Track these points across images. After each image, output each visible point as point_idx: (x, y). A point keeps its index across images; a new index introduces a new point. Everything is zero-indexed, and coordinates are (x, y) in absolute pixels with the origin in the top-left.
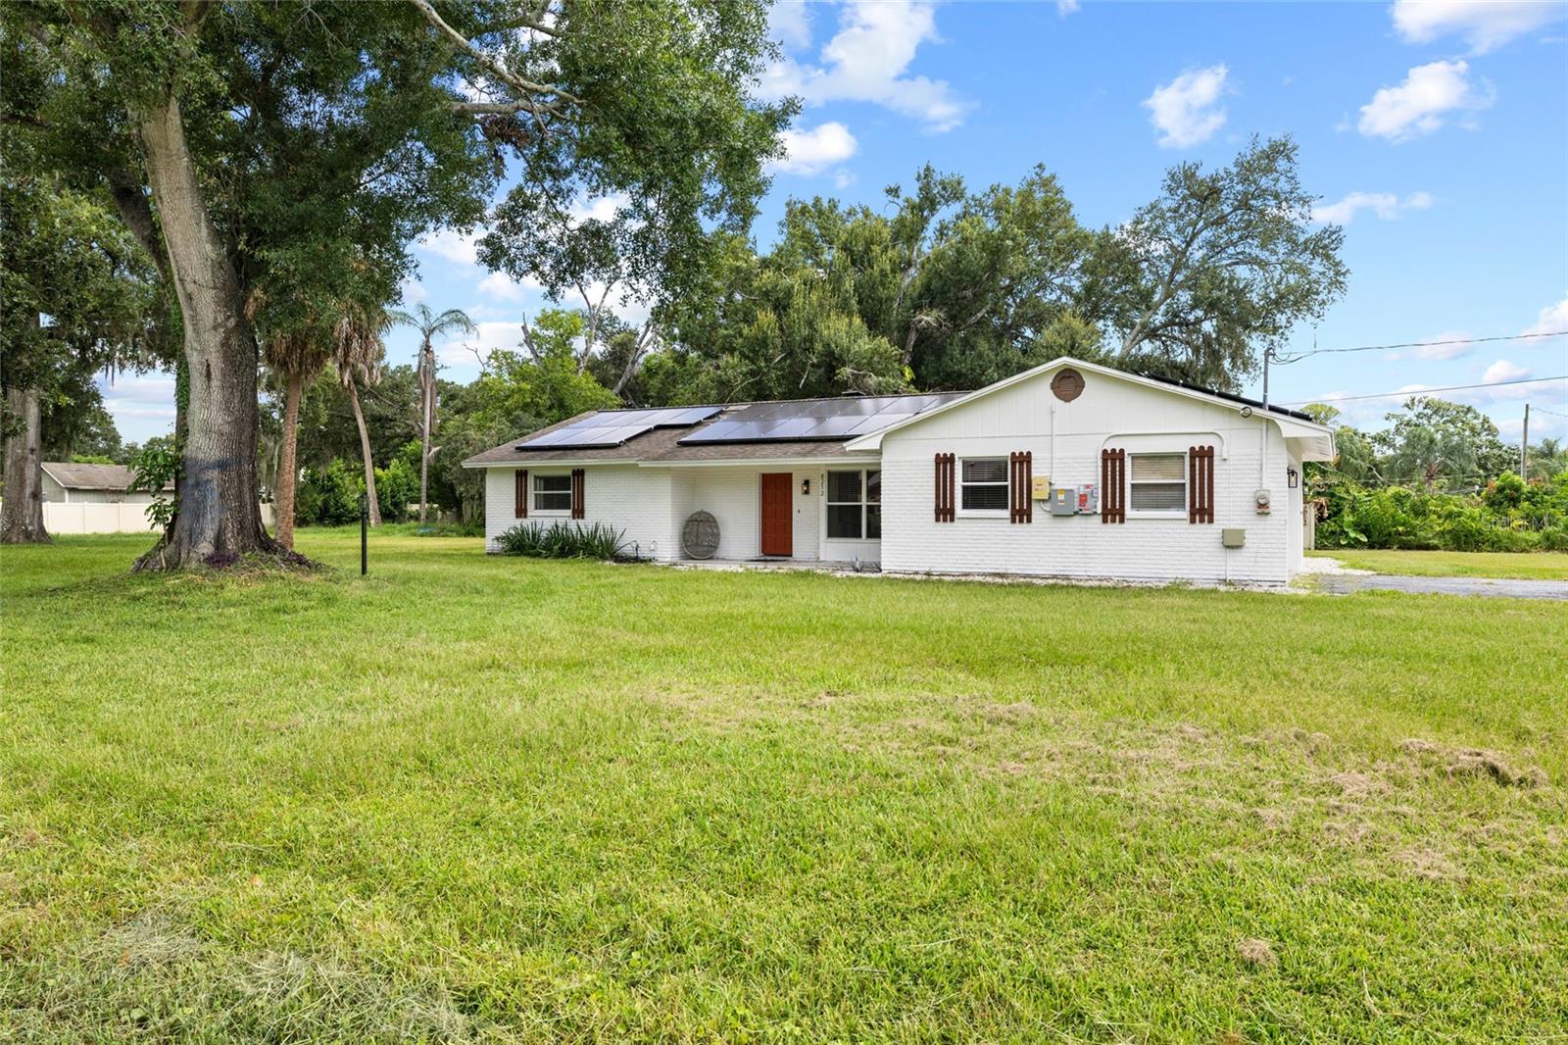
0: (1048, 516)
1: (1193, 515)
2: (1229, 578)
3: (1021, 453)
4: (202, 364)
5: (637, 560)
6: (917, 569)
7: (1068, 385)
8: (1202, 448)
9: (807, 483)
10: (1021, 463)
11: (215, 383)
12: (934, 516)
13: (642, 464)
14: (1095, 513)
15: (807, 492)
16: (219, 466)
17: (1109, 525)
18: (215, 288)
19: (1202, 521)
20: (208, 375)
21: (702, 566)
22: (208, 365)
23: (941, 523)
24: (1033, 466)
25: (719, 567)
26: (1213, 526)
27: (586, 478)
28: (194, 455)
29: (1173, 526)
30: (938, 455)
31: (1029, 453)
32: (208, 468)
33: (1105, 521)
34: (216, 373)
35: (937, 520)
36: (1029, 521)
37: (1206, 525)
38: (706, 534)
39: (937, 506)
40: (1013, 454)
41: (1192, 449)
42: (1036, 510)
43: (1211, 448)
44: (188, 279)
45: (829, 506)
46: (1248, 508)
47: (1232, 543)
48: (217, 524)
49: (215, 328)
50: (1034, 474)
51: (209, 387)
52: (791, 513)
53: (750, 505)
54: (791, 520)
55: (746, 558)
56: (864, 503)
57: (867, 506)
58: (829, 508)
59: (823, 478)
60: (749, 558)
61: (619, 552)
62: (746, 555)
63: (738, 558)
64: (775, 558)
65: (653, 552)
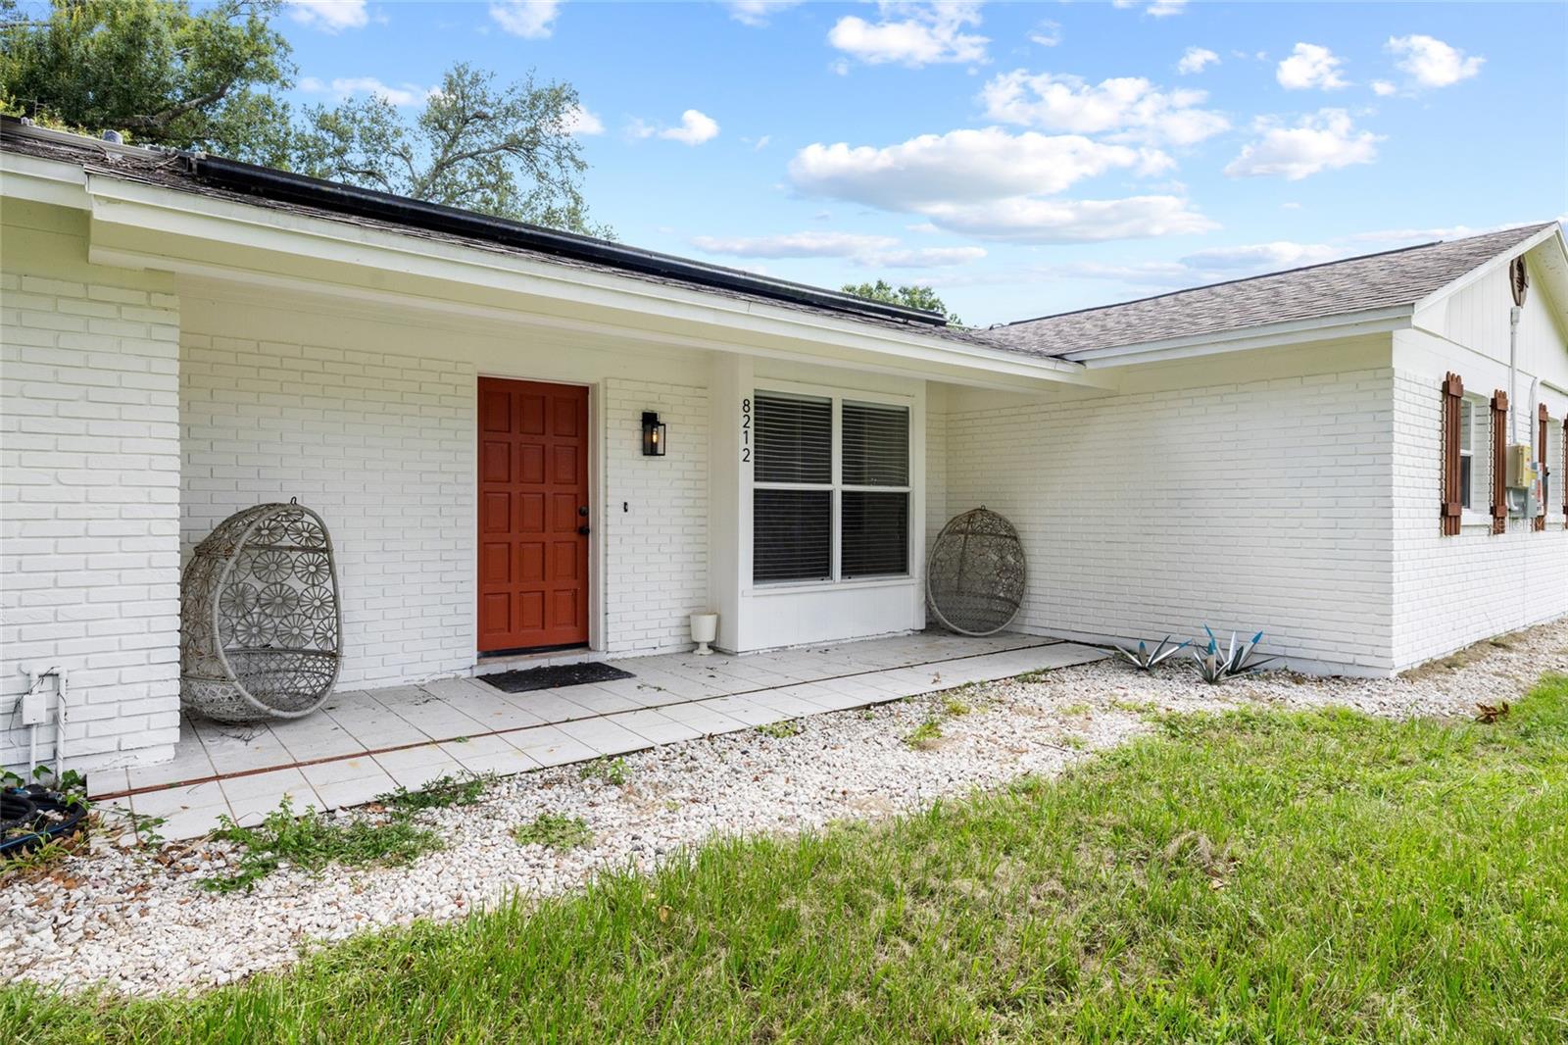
9: (652, 419)
12: (1439, 524)
15: (650, 450)
17: (1534, 534)
23: (1445, 540)
30: (1449, 376)
31: (1506, 397)
33: (1533, 527)
36: (1502, 529)
38: (240, 601)
45: (757, 491)
52: (585, 514)
53: (450, 484)
54: (584, 531)
55: (433, 678)
56: (837, 486)
57: (844, 493)
58: (755, 496)
59: (746, 408)
60: (444, 676)
62: (434, 667)
63: (399, 682)
64: (544, 662)
65: (39, 736)
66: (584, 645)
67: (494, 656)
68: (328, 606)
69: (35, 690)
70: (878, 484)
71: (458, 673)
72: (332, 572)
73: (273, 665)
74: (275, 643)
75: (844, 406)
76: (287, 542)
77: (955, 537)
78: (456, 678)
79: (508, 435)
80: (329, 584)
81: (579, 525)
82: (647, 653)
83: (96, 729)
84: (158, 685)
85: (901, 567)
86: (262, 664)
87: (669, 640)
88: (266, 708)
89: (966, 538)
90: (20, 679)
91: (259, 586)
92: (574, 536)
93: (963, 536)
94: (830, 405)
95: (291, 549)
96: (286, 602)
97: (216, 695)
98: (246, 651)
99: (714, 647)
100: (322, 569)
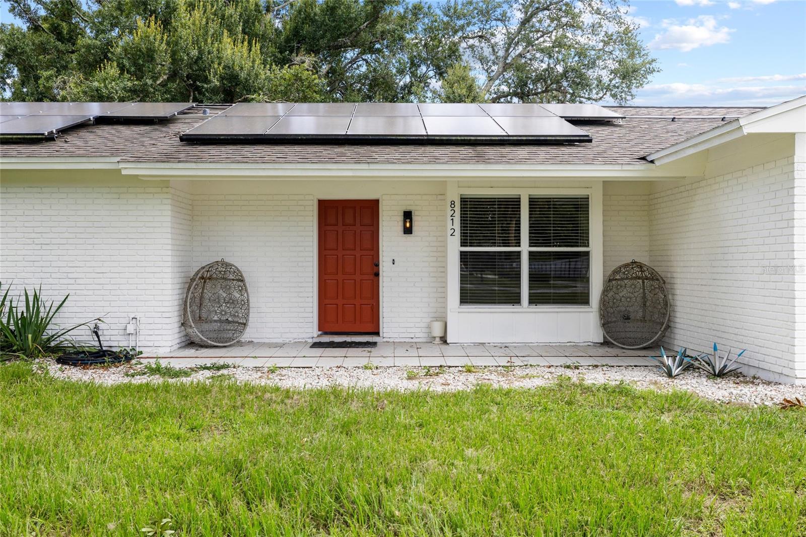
9: (408, 215)
15: (408, 231)
38: (217, 301)
45: (461, 252)
52: (377, 265)
53: (302, 251)
54: (377, 275)
55: (295, 341)
56: (525, 248)
57: (531, 253)
58: (461, 255)
59: (453, 206)
60: (300, 340)
61: (61, 339)
62: (295, 336)
63: (280, 341)
64: (349, 339)
65: (132, 338)
66: (377, 333)
67: (326, 333)
68: (246, 304)
69: (131, 323)
70: (560, 246)
71: (307, 340)
72: (246, 291)
73: (228, 328)
74: (230, 319)
75: (530, 199)
76: (231, 277)
77: (635, 282)
78: (306, 342)
79: (336, 227)
80: (246, 295)
81: (374, 271)
82: (407, 340)
83: (148, 338)
84: (165, 325)
85: (582, 299)
86: (225, 327)
87: (420, 335)
88: (206, 340)
89: (643, 283)
90: (127, 319)
91: (225, 295)
92: (372, 277)
93: (640, 281)
94: (520, 198)
95: (233, 280)
96: (232, 302)
97: (195, 332)
98: (220, 321)
99: (444, 340)
100: (243, 289)
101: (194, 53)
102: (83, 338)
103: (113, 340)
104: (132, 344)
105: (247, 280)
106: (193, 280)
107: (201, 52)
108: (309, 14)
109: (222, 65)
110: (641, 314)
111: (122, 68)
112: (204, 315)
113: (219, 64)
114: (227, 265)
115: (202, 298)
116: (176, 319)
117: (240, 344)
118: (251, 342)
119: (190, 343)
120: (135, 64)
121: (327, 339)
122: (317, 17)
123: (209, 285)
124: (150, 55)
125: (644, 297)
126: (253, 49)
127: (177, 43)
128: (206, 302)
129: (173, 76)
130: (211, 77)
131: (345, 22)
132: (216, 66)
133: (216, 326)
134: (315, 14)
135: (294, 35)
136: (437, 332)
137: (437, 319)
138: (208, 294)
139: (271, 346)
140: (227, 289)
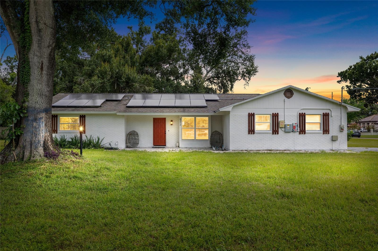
0: (284, 132)
1: (324, 132)
2: (333, 149)
3: (275, 113)
4: (39, 63)
5: (112, 149)
6: (242, 149)
7: (288, 94)
8: (326, 113)
9: (172, 121)
10: (275, 116)
11: (44, 72)
12: (248, 132)
13: (118, 114)
14: (298, 131)
15: (172, 124)
16: (46, 111)
17: (301, 135)
18: (52, 28)
19: (326, 133)
20: (42, 68)
21: (160, 150)
22: (42, 64)
23: (250, 135)
24: (279, 117)
25: (166, 150)
26: (329, 135)
27: (86, 118)
28: (33, 106)
29: (318, 135)
30: (249, 113)
31: (278, 113)
32: (41, 112)
33: (300, 134)
34: (45, 68)
35: (249, 133)
36: (278, 134)
37: (327, 135)
38: (132, 139)
39: (249, 129)
40: (273, 114)
41: (324, 113)
42: (280, 130)
43: (328, 113)
44: (42, 22)
46: (337, 130)
47: (334, 139)
48: (44, 138)
49: (49, 47)
50: (279, 120)
51: (42, 74)
52: (165, 131)
54: (165, 133)
56: (195, 128)
58: (182, 129)
59: (180, 119)
61: (104, 146)
62: (148, 146)
63: (145, 147)
64: (159, 147)
65: (117, 146)
66: (165, 146)
67: (155, 146)
68: (138, 139)
71: (151, 146)
73: (135, 144)
74: (135, 142)
76: (135, 134)
77: (217, 135)
79: (157, 123)
82: (171, 147)
83: (120, 146)
87: (174, 146)
88: (131, 146)
89: (219, 135)
90: (116, 142)
91: (134, 138)
92: (164, 134)
96: (136, 139)
97: (129, 145)
98: (133, 143)
99: (179, 147)
100: (138, 136)
101: (117, 70)
102: (108, 146)
103: (113, 146)
104: (117, 147)
105: (139, 134)
106: (128, 134)
107: (119, 70)
108: (150, 54)
109: (126, 75)
110: (219, 141)
111: (99, 77)
112: (130, 142)
113: (125, 74)
114: (134, 131)
115: (129, 138)
116: (125, 142)
117: (137, 147)
118: (139, 147)
119: (127, 147)
120: (101, 75)
121: (155, 147)
122: (152, 56)
123: (131, 135)
124: (106, 73)
125: (220, 138)
126: (134, 69)
127: (112, 68)
128: (130, 139)
129: (112, 77)
130: (123, 79)
131: (161, 57)
132: (124, 75)
133: (132, 144)
134: (152, 55)
135: (145, 60)
136: (177, 145)
137: (178, 142)
138: (130, 137)
139: (143, 148)
140: (134, 136)
